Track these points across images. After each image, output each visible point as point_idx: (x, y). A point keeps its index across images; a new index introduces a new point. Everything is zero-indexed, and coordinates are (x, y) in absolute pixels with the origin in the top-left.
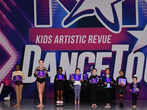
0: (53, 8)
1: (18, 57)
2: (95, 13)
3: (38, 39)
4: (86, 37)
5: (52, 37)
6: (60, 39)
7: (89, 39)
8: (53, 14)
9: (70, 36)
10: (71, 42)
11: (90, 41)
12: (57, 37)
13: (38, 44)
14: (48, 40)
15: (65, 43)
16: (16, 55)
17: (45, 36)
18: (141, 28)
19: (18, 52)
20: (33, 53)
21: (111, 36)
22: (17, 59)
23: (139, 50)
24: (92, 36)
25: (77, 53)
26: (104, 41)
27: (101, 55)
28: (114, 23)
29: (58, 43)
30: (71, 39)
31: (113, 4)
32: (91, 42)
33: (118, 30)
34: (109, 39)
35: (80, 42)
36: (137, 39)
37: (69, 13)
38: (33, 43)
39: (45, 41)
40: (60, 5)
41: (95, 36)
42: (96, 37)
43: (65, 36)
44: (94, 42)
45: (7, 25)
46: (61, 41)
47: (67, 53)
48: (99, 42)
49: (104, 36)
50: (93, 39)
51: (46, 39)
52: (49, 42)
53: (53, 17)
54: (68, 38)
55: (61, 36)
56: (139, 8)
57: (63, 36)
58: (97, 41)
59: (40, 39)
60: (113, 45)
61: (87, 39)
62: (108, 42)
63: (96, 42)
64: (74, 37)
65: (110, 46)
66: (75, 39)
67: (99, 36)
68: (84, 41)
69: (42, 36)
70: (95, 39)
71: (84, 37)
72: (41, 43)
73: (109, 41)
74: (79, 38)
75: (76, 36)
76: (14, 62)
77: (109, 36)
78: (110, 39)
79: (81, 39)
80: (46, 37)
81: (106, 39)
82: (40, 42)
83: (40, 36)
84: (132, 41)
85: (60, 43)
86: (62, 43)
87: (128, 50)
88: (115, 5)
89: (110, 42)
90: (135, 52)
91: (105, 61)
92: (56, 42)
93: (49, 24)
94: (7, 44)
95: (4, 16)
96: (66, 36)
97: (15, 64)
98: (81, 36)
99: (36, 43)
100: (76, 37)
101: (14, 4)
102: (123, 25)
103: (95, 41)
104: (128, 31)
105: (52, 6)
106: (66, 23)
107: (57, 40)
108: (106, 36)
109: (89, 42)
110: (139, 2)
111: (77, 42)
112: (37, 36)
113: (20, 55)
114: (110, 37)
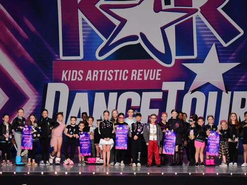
0: (83, 34)
1: (38, 99)
2: (140, 41)
3: (64, 76)
4: (127, 73)
5: (82, 72)
6: (94, 75)
7: (133, 75)
8: (84, 42)
9: (106, 71)
10: (108, 79)
11: (134, 77)
12: (90, 72)
13: (64, 82)
14: (78, 76)
15: (101, 79)
16: (36, 97)
17: (73, 71)
18: (200, 60)
19: (38, 92)
20: (58, 94)
21: (161, 70)
22: (37, 102)
23: (199, 89)
24: (136, 71)
25: (116, 94)
26: (152, 77)
27: (148, 96)
28: (164, 52)
29: (91, 80)
30: (109, 75)
31: (163, 29)
32: (135, 79)
33: (170, 63)
34: (158, 74)
35: (120, 79)
36: (195, 75)
37: (105, 41)
38: (58, 80)
39: (74, 78)
40: (93, 30)
41: (140, 71)
42: (141, 73)
43: (100, 71)
44: (139, 79)
45: (23, 57)
46: (95, 77)
47: (103, 94)
48: (146, 78)
49: (152, 70)
50: (137, 75)
51: (76, 75)
52: (79, 79)
53: (84, 46)
54: (104, 73)
55: (95, 71)
56: (197, 33)
57: (97, 71)
58: (142, 77)
59: (67, 75)
60: (164, 83)
61: (129, 75)
62: (157, 79)
63: (141, 79)
64: (112, 72)
65: (160, 84)
66: (114, 74)
67: (145, 71)
68: (125, 78)
69: (70, 71)
70: (139, 75)
71: (126, 72)
72: (69, 80)
73: (159, 77)
74: (119, 73)
75: (115, 71)
76: (33, 106)
77: (158, 70)
78: (160, 75)
79: (122, 75)
80: (75, 73)
81: (154, 75)
82: (67, 78)
83: (67, 71)
84: (188, 77)
85: (93, 80)
86: (97, 80)
87: (183, 89)
88: (166, 30)
89: (160, 79)
90: (193, 92)
91: (154, 104)
92: (89, 79)
93: (79, 55)
94: (24, 82)
95: (20, 45)
96: (102, 71)
97: (35, 108)
98: (121, 71)
99: (63, 80)
100: (115, 73)
101: (33, 28)
102: (176, 55)
103: (140, 77)
104: (184, 64)
105: (83, 31)
106: (101, 54)
107: (89, 76)
108: (155, 70)
109: (132, 79)
110: (197, 26)
111: (116, 79)
112: (64, 71)
113: (41, 97)
114: (160, 72)
